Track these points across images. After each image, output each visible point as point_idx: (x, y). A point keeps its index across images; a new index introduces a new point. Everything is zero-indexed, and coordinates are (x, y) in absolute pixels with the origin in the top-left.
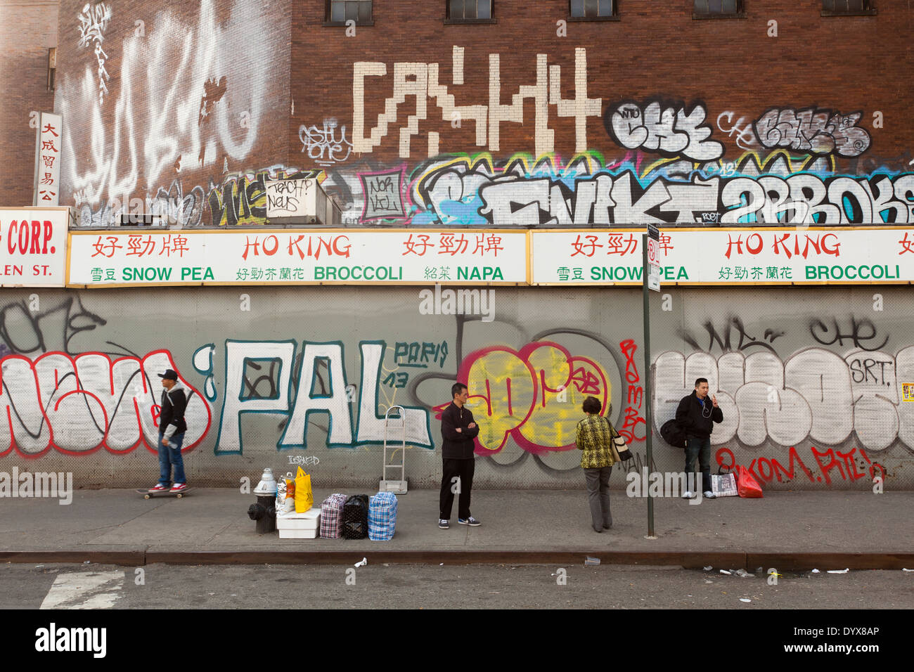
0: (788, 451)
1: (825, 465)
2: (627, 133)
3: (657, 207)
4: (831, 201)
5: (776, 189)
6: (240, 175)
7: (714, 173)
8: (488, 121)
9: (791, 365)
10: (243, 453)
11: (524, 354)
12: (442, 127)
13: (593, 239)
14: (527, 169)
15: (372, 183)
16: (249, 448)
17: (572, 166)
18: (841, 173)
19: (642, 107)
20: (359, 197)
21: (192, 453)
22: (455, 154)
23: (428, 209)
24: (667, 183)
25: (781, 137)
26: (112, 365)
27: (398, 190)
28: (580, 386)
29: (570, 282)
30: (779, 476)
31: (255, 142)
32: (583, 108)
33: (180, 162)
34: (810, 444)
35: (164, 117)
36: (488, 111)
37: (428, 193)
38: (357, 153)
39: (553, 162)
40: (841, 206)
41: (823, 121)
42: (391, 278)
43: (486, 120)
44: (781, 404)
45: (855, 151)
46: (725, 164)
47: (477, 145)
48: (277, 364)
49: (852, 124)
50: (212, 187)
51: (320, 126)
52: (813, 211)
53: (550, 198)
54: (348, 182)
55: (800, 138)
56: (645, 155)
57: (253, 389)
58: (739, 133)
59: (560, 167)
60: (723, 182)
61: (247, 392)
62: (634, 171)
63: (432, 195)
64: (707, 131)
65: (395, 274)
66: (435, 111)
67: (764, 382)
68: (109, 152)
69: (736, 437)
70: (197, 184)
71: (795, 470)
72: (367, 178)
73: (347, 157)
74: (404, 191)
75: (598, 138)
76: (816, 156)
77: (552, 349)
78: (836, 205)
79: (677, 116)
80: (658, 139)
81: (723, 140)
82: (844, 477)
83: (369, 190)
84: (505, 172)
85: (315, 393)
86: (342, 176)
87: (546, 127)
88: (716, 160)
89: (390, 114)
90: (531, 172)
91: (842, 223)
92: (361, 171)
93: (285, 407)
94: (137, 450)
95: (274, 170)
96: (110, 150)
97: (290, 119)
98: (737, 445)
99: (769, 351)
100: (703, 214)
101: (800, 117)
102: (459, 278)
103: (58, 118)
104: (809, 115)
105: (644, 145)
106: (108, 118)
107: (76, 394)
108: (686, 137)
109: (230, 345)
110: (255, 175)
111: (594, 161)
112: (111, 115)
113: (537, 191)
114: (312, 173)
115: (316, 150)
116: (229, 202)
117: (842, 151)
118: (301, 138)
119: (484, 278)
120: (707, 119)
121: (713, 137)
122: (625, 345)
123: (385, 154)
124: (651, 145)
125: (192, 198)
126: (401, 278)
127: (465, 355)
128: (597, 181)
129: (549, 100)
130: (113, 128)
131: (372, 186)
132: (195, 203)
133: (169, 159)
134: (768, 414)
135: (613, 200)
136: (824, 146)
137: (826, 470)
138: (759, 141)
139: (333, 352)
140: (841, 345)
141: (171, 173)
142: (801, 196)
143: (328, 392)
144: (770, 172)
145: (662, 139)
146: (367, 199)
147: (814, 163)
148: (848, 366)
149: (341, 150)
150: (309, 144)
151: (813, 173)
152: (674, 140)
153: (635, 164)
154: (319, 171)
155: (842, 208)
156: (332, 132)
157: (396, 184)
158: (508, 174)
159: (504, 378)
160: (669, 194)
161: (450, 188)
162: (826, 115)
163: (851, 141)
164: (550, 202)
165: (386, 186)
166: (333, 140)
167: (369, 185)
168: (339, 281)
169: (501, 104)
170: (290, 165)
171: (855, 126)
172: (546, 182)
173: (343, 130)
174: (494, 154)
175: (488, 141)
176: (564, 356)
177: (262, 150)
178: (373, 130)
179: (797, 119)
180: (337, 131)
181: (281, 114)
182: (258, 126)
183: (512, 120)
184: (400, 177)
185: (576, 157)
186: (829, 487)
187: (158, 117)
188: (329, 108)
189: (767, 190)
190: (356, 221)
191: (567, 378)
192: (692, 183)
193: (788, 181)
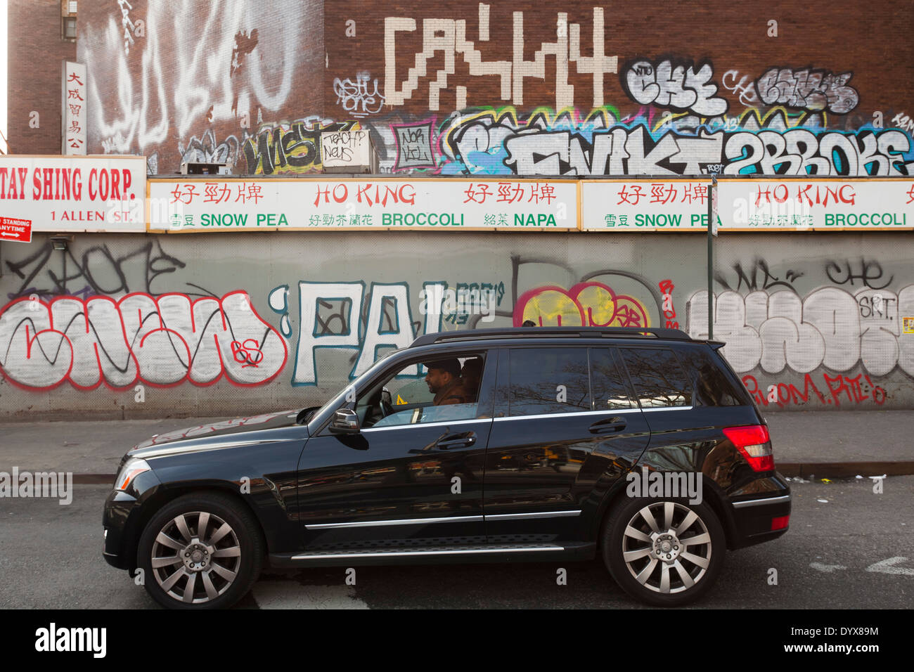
0: (804, 377)
1: (835, 389)
2: (641, 89)
3: (667, 159)
4: (822, 154)
5: (774, 143)
6: (275, 125)
7: (719, 128)
8: (512, 77)
9: (808, 302)
10: (318, 384)
11: (573, 293)
12: (469, 81)
13: (638, 189)
14: (548, 122)
15: (403, 134)
16: (323, 379)
17: (590, 120)
18: (832, 129)
19: (655, 66)
20: (392, 147)
21: (271, 385)
22: (481, 108)
23: (456, 159)
24: (676, 137)
25: (779, 95)
26: (192, 305)
27: (428, 141)
28: (623, 322)
29: (617, 228)
30: (795, 399)
31: (290, 93)
32: (600, 65)
33: (212, 112)
34: (823, 371)
35: (194, 67)
36: (512, 67)
37: (456, 144)
38: (389, 106)
39: (572, 116)
40: (830, 158)
41: (817, 80)
42: (453, 224)
43: (510, 75)
44: (798, 336)
45: (845, 108)
46: (729, 120)
47: (502, 99)
48: (347, 304)
49: (843, 83)
50: (247, 136)
51: (354, 79)
52: (805, 163)
53: (569, 150)
54: (381, 133)
55: (797, 96)
56: (655, 110)
57: (325, 327)
58: (742, 91)
59: (579, 121)
60: (727, 136)
61: (320, 330)
62: (646, 125)
63: (460, 146)
64: (713, 88)
65: (457, 220)
66: (463, 66)
67: (784, 317)
68: (137, 101)
69: (759, 366)
70: (231, 134)
71: (809, 394)
72: (399, 130)
73: (380, 109)
74: (434, 142)
75: (613, 94)
76: (810, 113)
77: (599, 289)
78: (826, 158)
79: (686, 73)
80: (668, 95)
81: (728, 96)
82: (851, 400)
83: (401, 141)
84: (528, 125)
85: (382, 330)
86: (376, 127)
87: (566, 83)
88: (721, 116)
89: (419, 68)
90: (552, 125)
91: (831, 174)
92: (393, 123)
93: (356, 343)
94: (219, 383)
95: (310, 121)
96: (138, 100)
97: (325, 72)
98: (760, 373)
99: (790, 289)
100: (708, 166)
101: (797, 77)
102: (516, 224)
103: (82, 67)
104: (804, 74)
105: (656, 101)
106: (135, 69)
107: (160, 332)
108: (694, 93)
109: (302, 285)
110: (290, 125)
111: (610, 115)
112: (137, 65)
113: (557, 144)
114: (346, 124)
115: (351, 103)
116: (265, 151)
117: (833, 108)
118: (336, 91)
119: (539, 225)
120: (714, 78)
121: (719, 93)
122: (664, 285)
123: (416, 107)
124: (663, 101)
125: (226, 147)
126: (462, 224)
127: (520, 294)
128: (613, 134)
129: (569, 57)
130: (141, 77)
131: (404, 137)
132: (229, 152)
133: (201, 109)
134: (787, 346)
135: (627, 152)
136: (817, 104)
137: (835, 393)
138: (760, 98)
139: (399, 292)
140: (852, 284)
141: (202, 123)
142: (796, 150)
143: (395, 328)
144: (769, 128)
145: (672, 95)
146: (399, 150)
147: (808, 120)
148: (857, 302)
149: (373, 102)
150: (343, 97)
151: (807, 128)
152: (683, 96)
153: (648, 119)
154: (353, 123)
155: (831, 161)
156: (365, 85)
157: (426, 135)
158: (531, 126)
159: (555, 315)
160: (678, 147)
161: (477, 139)
162: (820, 75)
163: (841, 100)
164: (569, 154)
165: (417, 137)
166: (366, 93)
167: (401, 136)
168: (405, 227)
169: (524, 60)
170: (326, 116)
171: (846, 85)
172: (566, 135)
173: (376, 83)
174: (518, 108)
175: (512, 95)
176: (609, 295)
177: (297, 102)
178: (404, 84)
179: (794, 78)
180: (370, 84)
181: (315, 67)
182: (292, 78)
183: (535, 75)
184: (430, 129)
185: (594, 111)
186: (838, 407)
187: (188, 68)
188: (363, 62)
189: (766, 143)
190: (389, 170)
191: (612, 315)
192: (699, 137)
193: (785, 135)
